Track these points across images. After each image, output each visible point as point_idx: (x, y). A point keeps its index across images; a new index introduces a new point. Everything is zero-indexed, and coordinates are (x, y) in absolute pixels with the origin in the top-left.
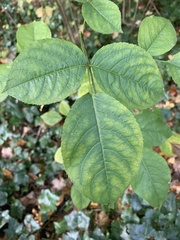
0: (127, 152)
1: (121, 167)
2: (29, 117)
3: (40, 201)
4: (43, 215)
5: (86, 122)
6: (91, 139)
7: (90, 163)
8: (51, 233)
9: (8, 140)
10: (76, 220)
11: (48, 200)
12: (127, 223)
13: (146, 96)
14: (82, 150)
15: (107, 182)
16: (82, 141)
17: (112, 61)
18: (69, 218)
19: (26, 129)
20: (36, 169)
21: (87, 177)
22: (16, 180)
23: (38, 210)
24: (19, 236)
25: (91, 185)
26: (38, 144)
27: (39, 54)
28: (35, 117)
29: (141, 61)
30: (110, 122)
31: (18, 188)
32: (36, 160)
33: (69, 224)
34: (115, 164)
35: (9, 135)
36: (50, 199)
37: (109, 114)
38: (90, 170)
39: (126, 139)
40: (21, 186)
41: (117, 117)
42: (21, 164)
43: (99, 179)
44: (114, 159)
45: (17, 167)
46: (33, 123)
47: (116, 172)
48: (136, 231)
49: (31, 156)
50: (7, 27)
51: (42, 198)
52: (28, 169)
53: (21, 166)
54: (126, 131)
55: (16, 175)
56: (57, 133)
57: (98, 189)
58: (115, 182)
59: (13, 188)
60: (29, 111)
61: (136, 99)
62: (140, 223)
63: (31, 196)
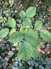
4: (9, 57)
5: (23, 47)
8: (11, 61)
10: (18, 59)
11: (11, 54)
12: (30, 60)
13: (34, 41)
14: (22, 52)
15: (26, 57)
17: (28, 35)
18: (16, 58)
20: (8, 45)
23: (8, 56)
24: (3, 62)
27: (15, 34)
29: (34, 35)
30: (27, 47)
33: (16, 60)
36: (11, 53)
38: (23, 55)
39: (30, 50)
40: (4, 50)
41: (29, 46)
42: (4, 44)
43: (25, 57)
44: (27, 54)
45: (3, 45)
48: (32, 62)
49: (6, 42)
51: (9, 53)
52: (6, 45)
53: (4, 45)
54: (30, 49)
55: (3, 47)
57: (24, 59)
58: (27, 57)
59: (2, 50)
61: (32, 42)
62: (33, 60)
63: (6, 52)
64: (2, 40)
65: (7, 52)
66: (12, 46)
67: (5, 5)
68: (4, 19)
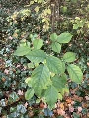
0: (46, 81)
1: (43, 83)
2: (22, 62)
3: (10, 96)
5: (40, 70)
6: (39, 74)
7: (36, 79)
9: (10, 67)
13: (56, 71)
14: (36, 76)
16: (37, 73)
18: (19, 107)
19: (18, 66)
20: (15, 82)
21: (34, 82)
22: (6, 83)
23: (7, 99)
25: (34, 84)
26: (20, 74)
28: (24, 63)
29: (58, 62)
30: (45, 72)
31: (4, 87)
32: (16, 79)
34: (42, 82)
35: (11, 65)
37: (46, 71)
38: (36, 81)
39: (46, 78)
40: (6, 87)
43: (37, 84)
44: (42, 81)
45: (8, 78)
46: (22, 65)
47: (41, 84)
49: (15, 77)
50: (30, 24)
51: (12, 95)
52: (12, 81)
53: (10, 79)
56: (30, 73)
57: (35, 86)
58: (40, 86)
59: (3, 86)
60: (23, 60)
63: (7, 92)
64: (9, 72)
65: (9, 94)
66: (21, 85)
67: (35, 30)
68: (27, 44)
